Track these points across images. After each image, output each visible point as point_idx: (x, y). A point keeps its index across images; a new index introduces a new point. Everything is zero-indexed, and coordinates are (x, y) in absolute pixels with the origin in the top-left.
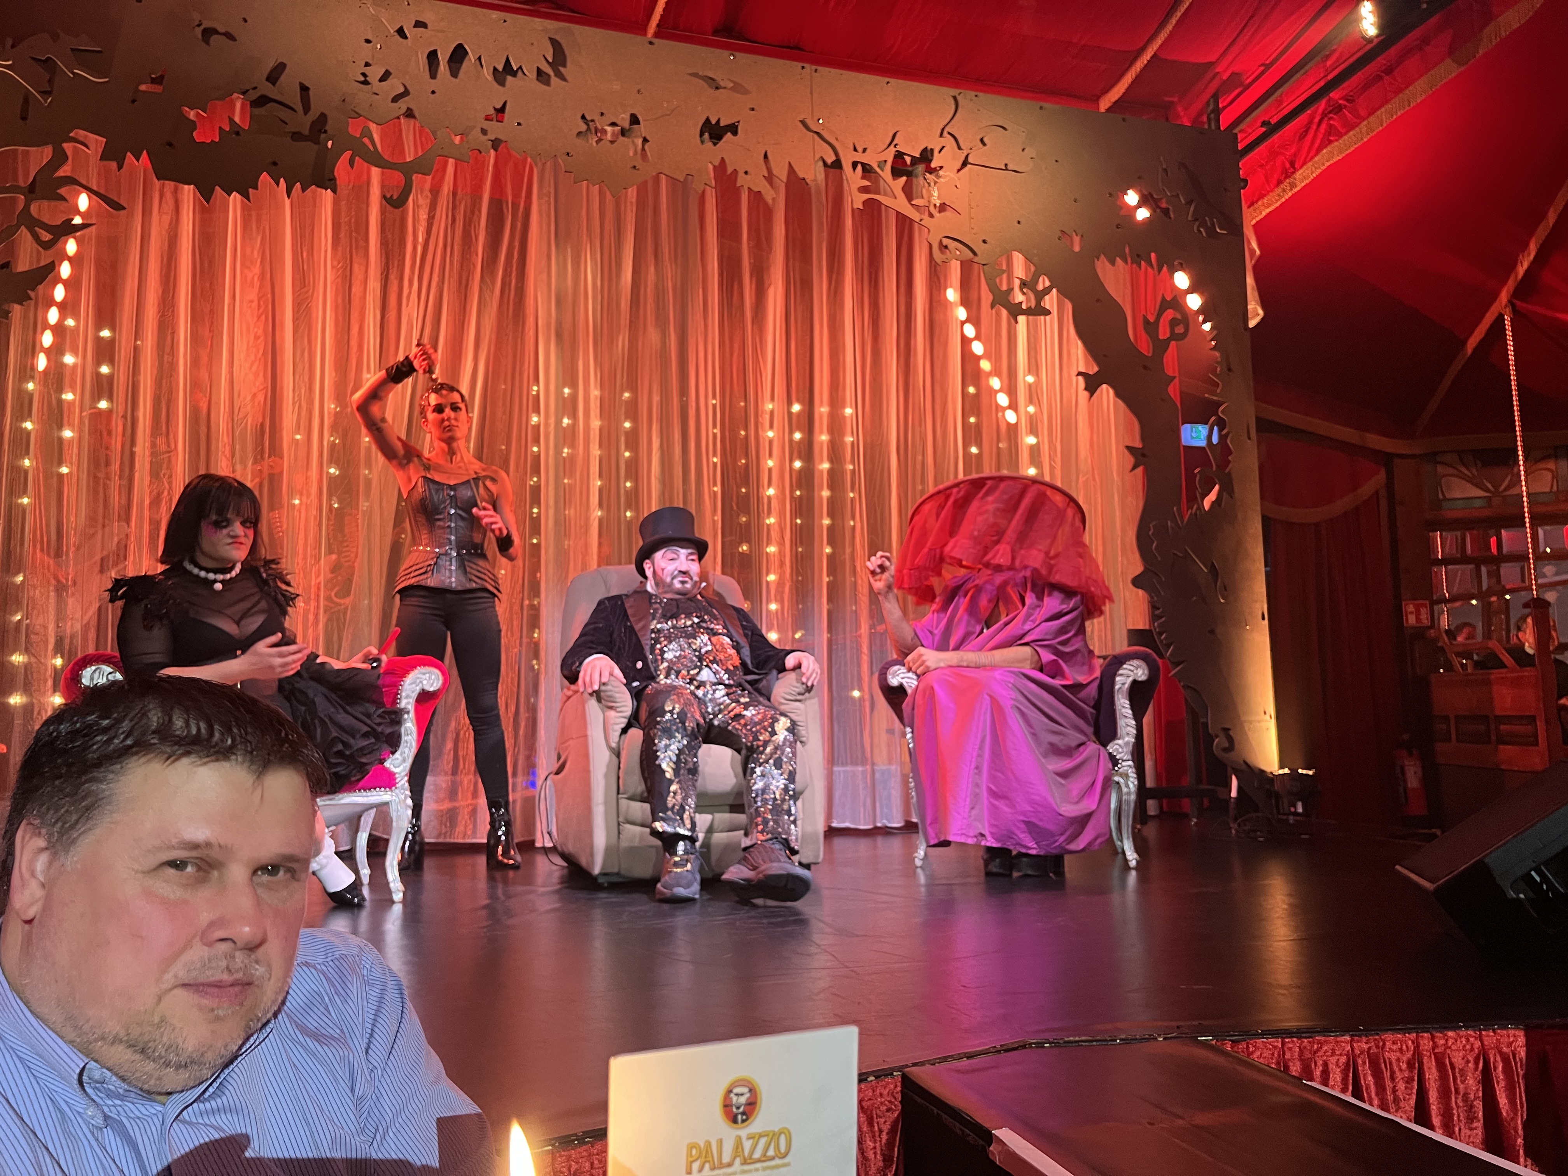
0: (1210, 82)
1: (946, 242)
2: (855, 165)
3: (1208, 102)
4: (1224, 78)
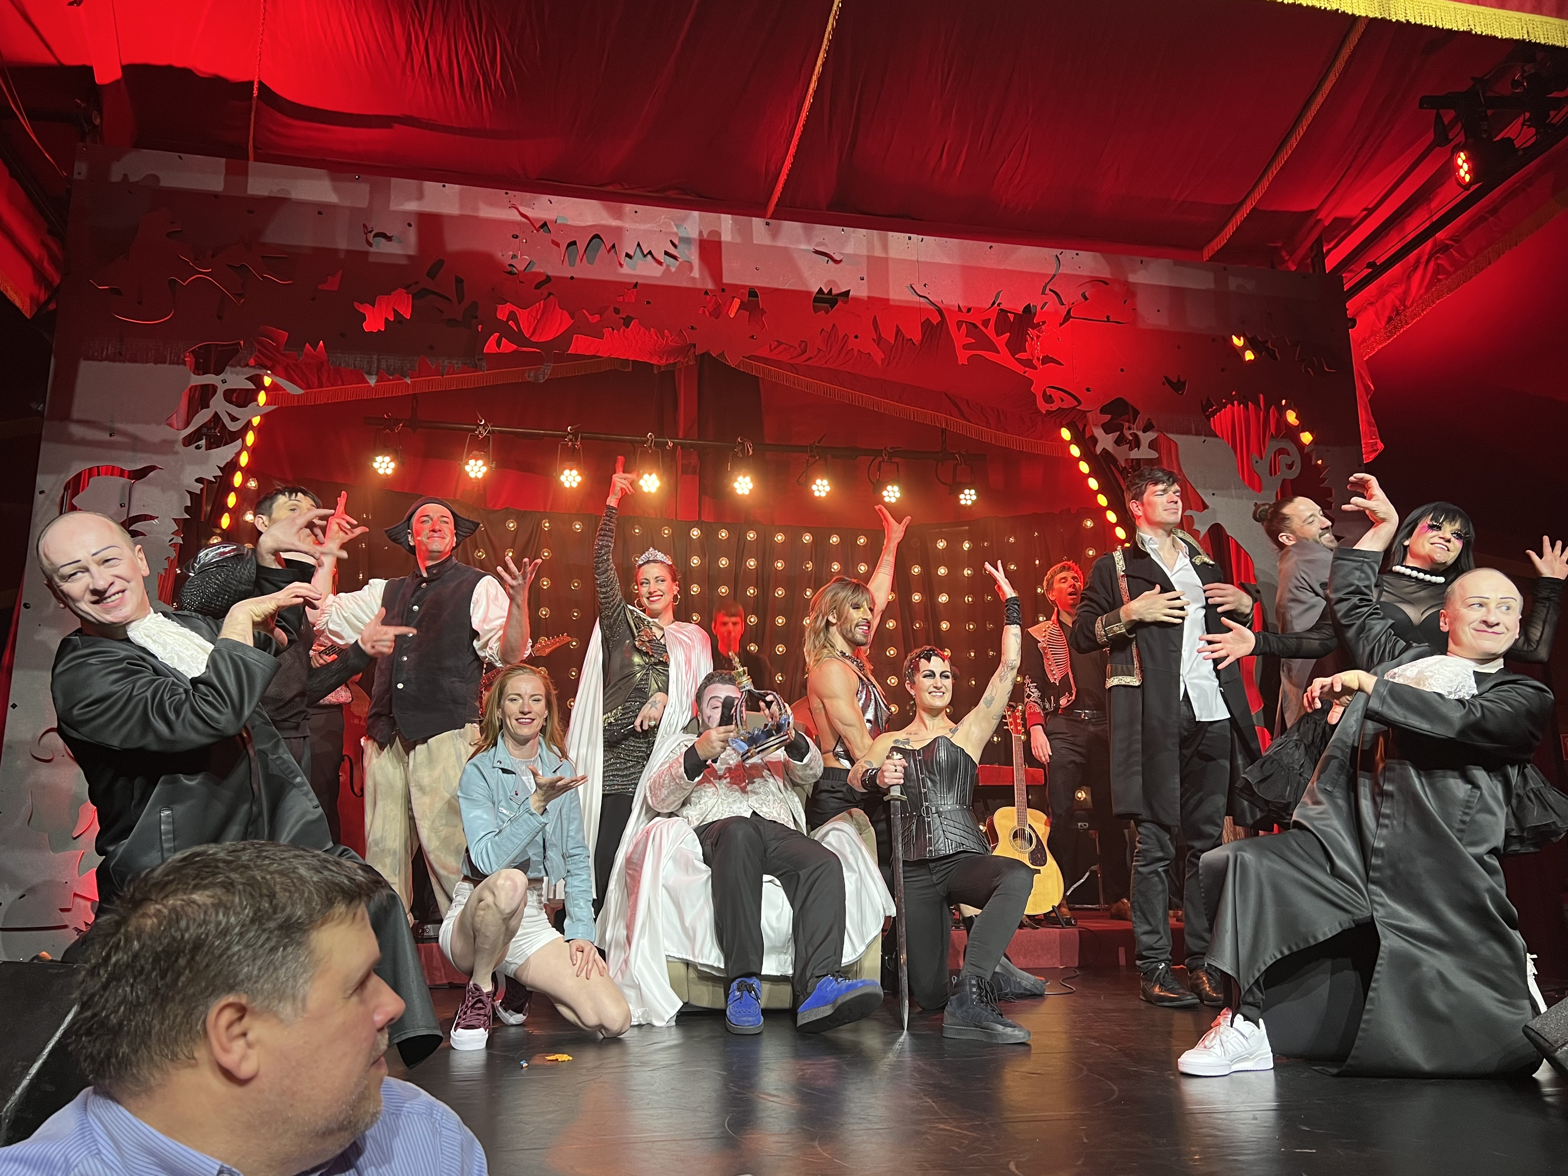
0: (1312, 228)
3: (1311, 247)
4: (1327, 224)
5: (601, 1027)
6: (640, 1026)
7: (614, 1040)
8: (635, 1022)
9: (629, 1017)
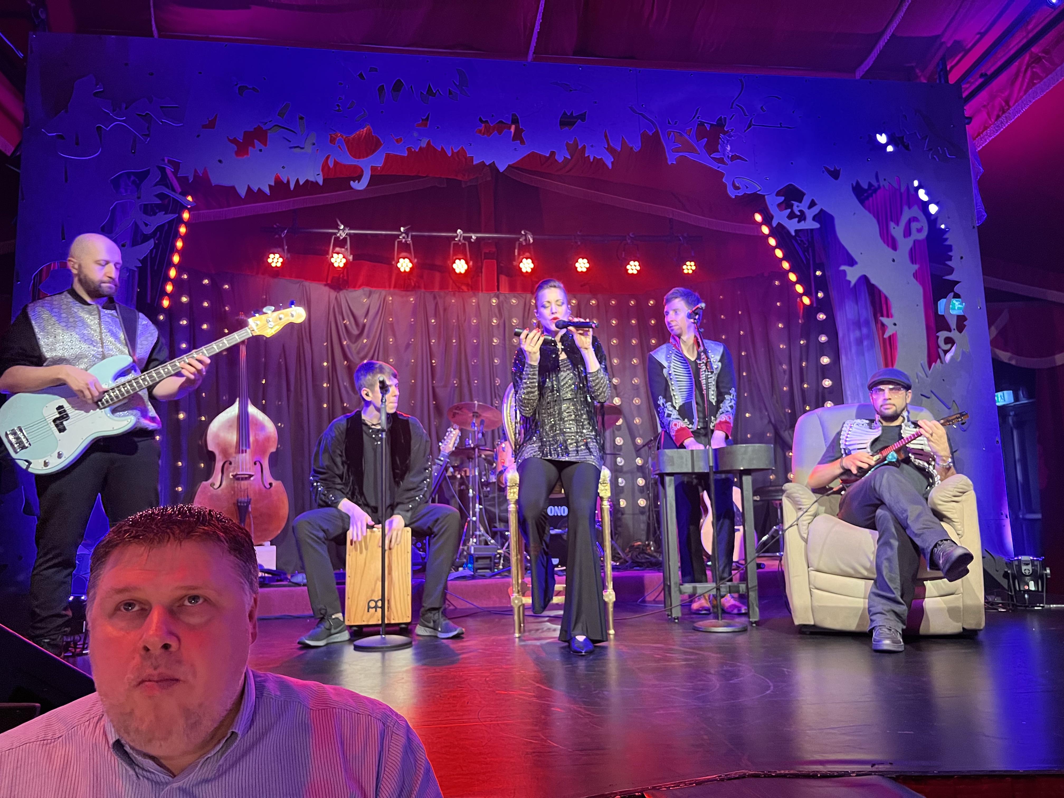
0: (938, 49)
1: (736, 182)
2: (669, 133)
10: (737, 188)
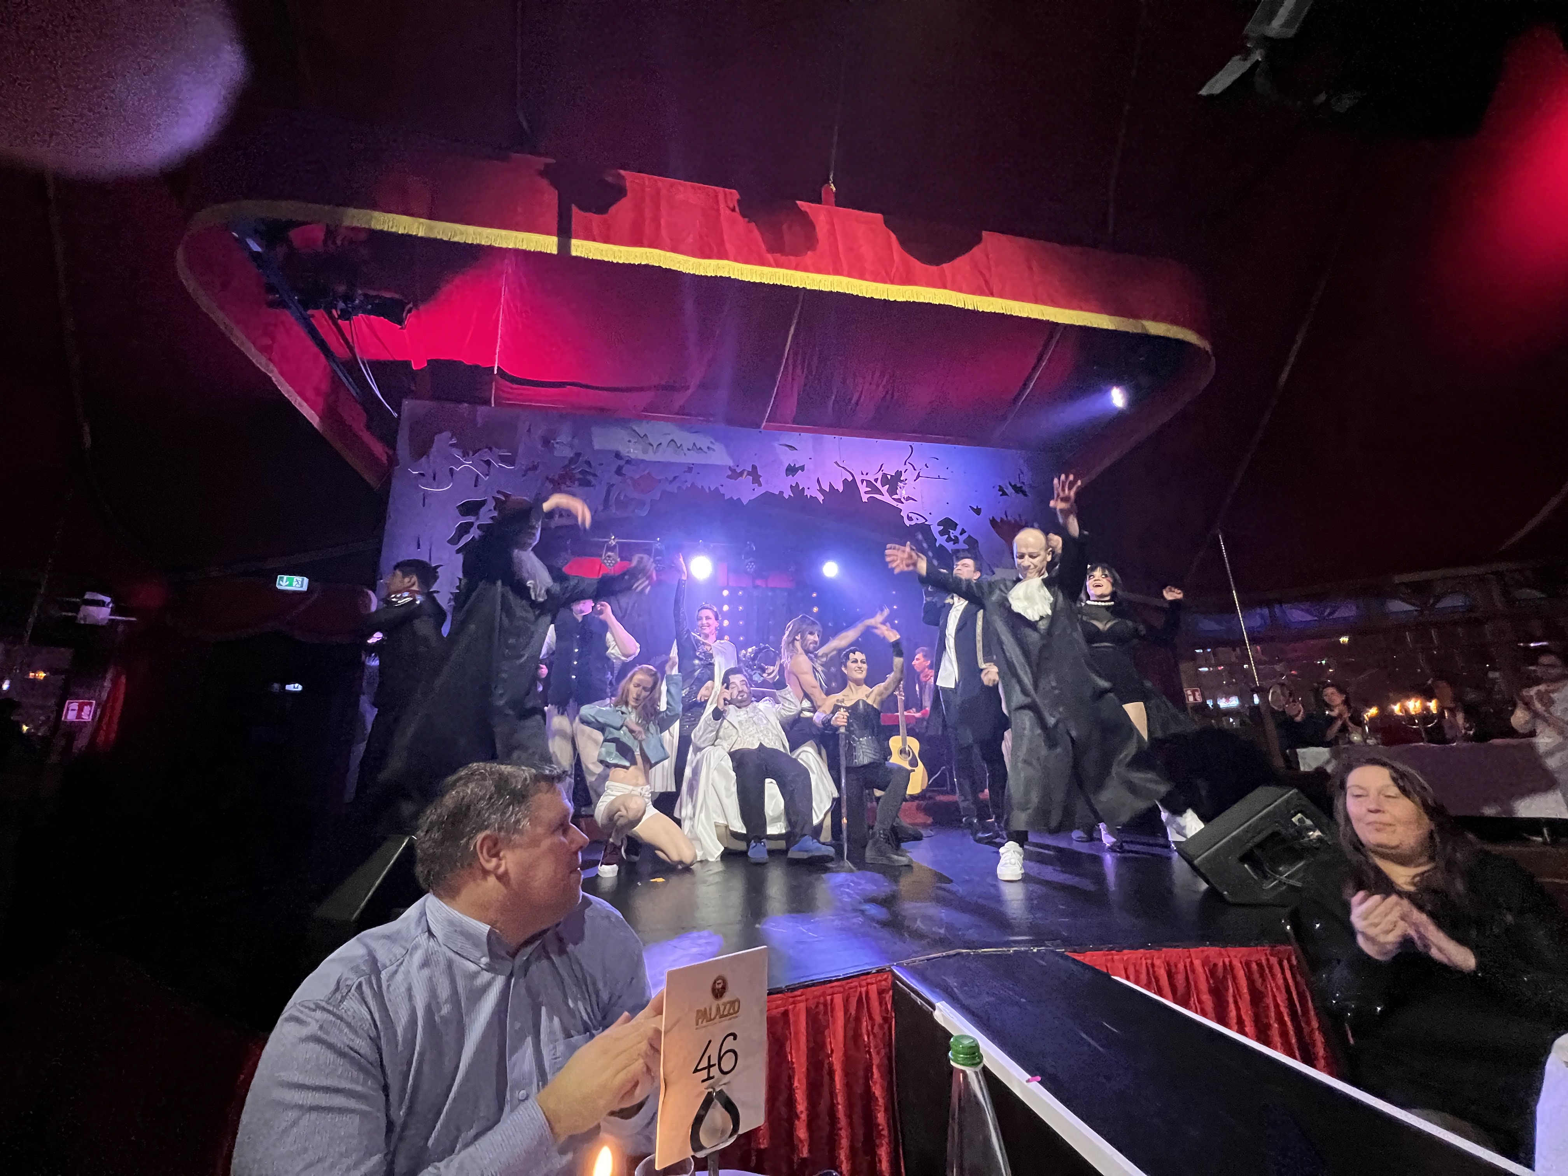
1: (910, 515)
2: (862, 481)
5: (681, 862)
6: (701, 861)
7: (688, 869)
8: (699, 859)
9: (696, 856)
10: (910, 519)
